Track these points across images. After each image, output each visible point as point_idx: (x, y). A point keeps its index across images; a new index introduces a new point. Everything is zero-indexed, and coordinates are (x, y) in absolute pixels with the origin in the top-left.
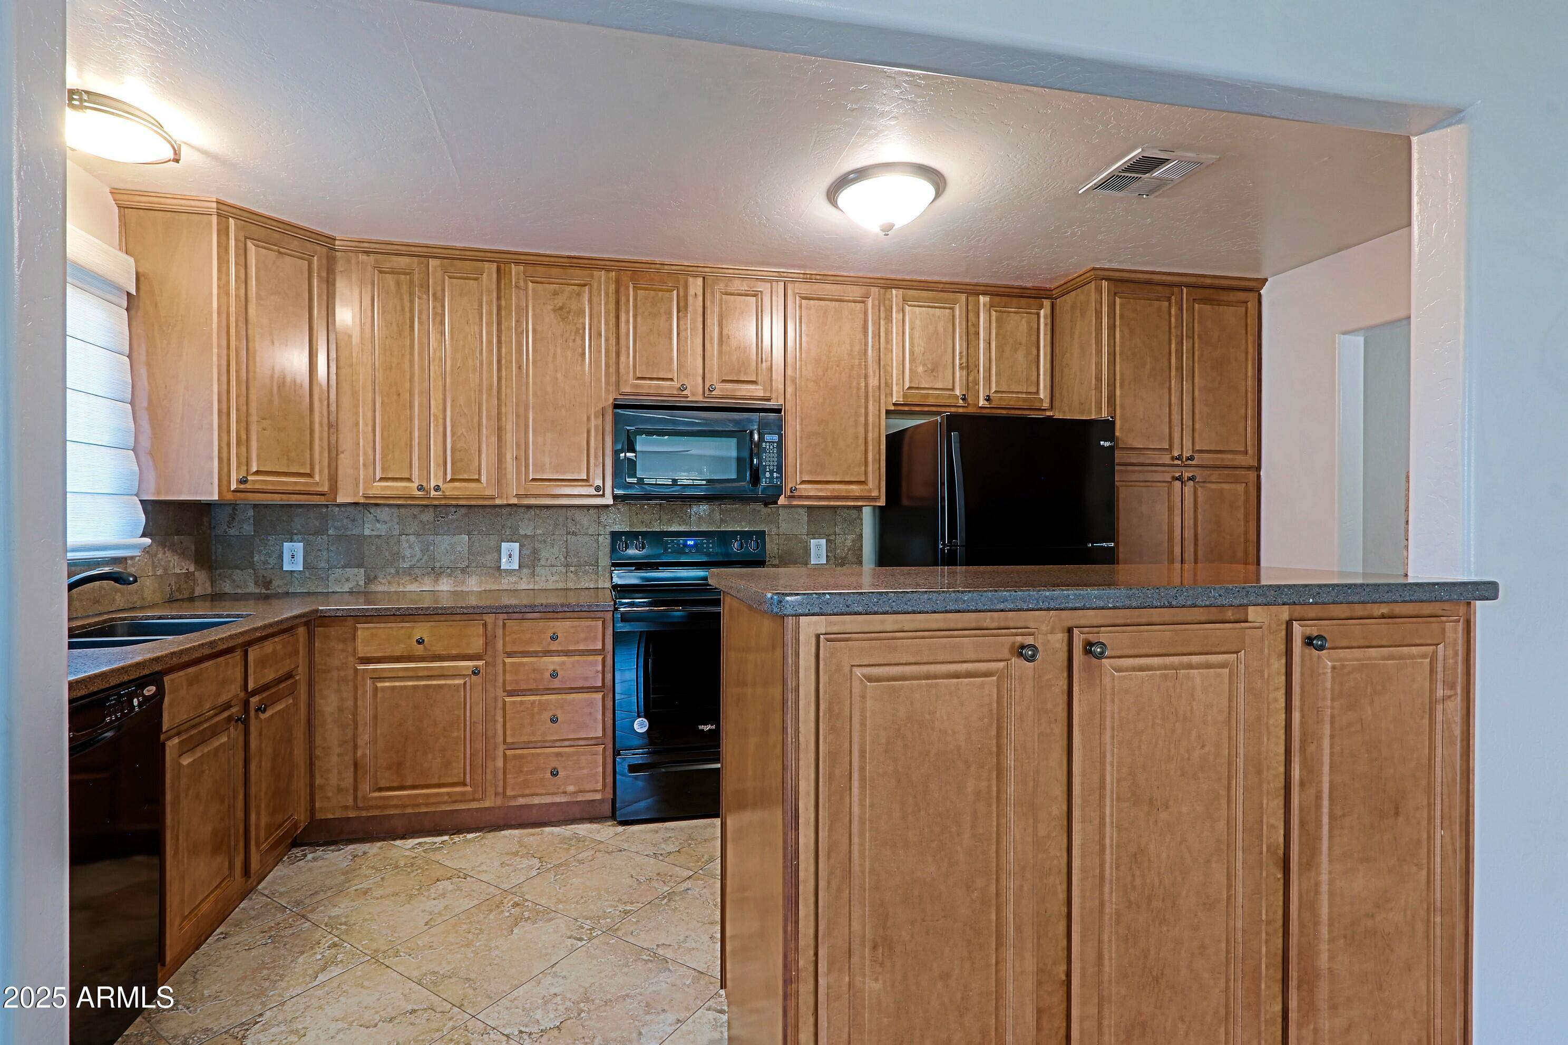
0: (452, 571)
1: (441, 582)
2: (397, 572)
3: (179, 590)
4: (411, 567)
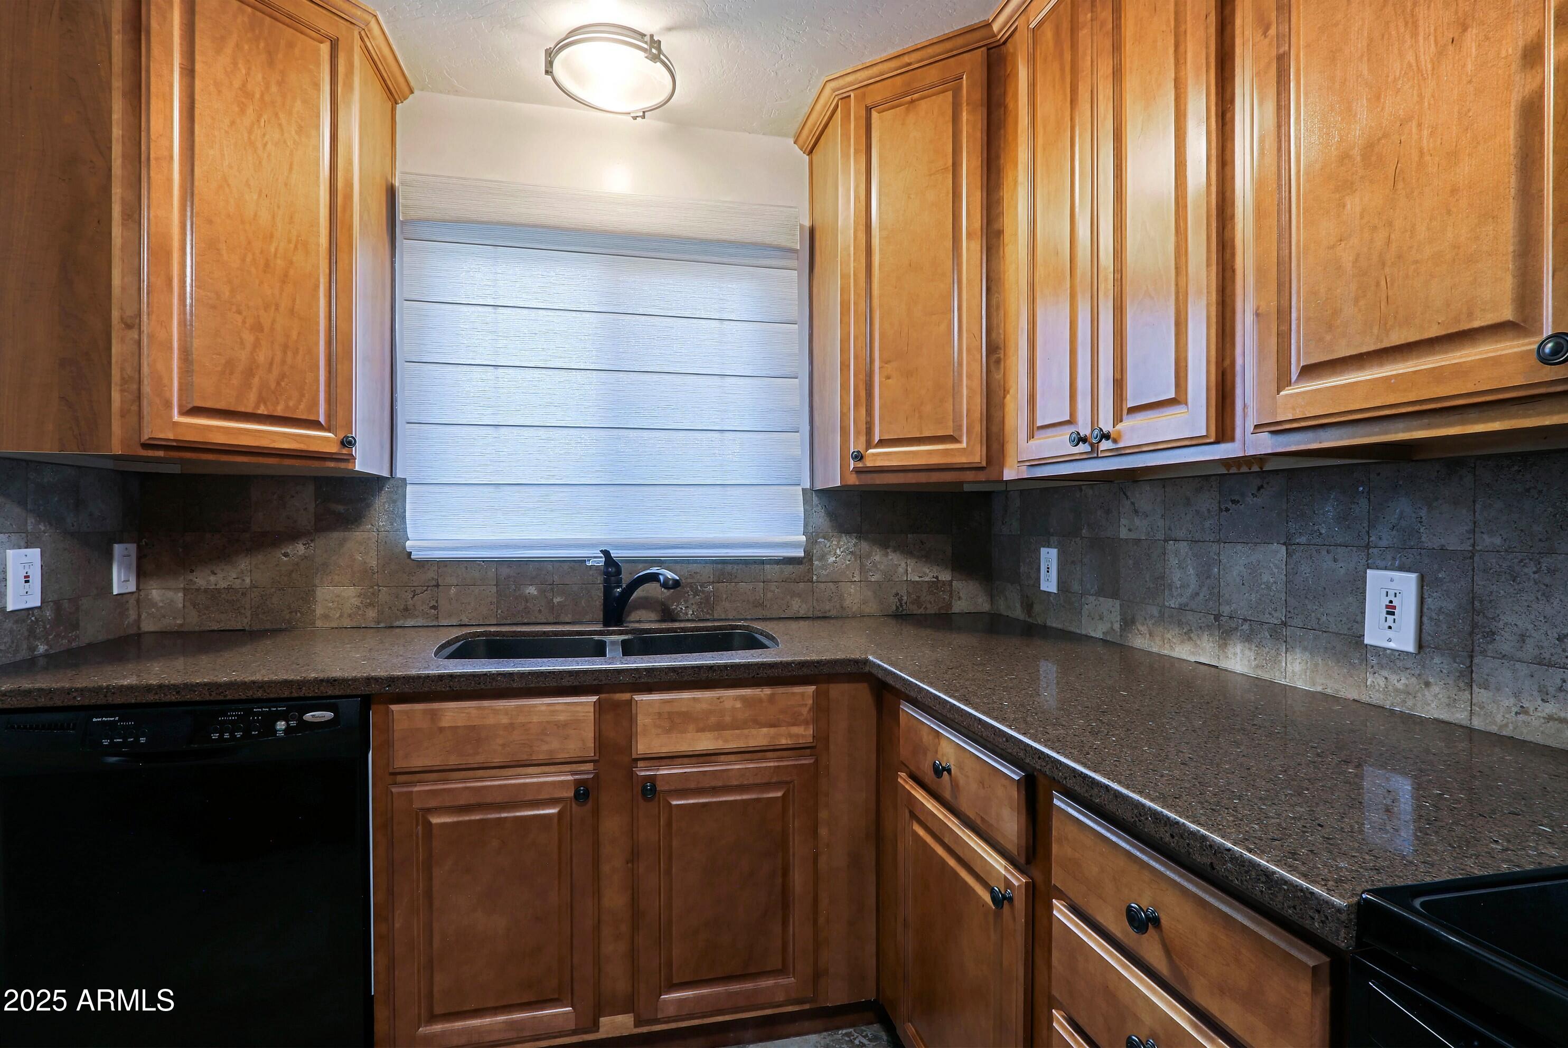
0: (1252, 630)
1: (1230, 650)
2: (1162, 615)
3: (917, 602)
4: (1182, 608)
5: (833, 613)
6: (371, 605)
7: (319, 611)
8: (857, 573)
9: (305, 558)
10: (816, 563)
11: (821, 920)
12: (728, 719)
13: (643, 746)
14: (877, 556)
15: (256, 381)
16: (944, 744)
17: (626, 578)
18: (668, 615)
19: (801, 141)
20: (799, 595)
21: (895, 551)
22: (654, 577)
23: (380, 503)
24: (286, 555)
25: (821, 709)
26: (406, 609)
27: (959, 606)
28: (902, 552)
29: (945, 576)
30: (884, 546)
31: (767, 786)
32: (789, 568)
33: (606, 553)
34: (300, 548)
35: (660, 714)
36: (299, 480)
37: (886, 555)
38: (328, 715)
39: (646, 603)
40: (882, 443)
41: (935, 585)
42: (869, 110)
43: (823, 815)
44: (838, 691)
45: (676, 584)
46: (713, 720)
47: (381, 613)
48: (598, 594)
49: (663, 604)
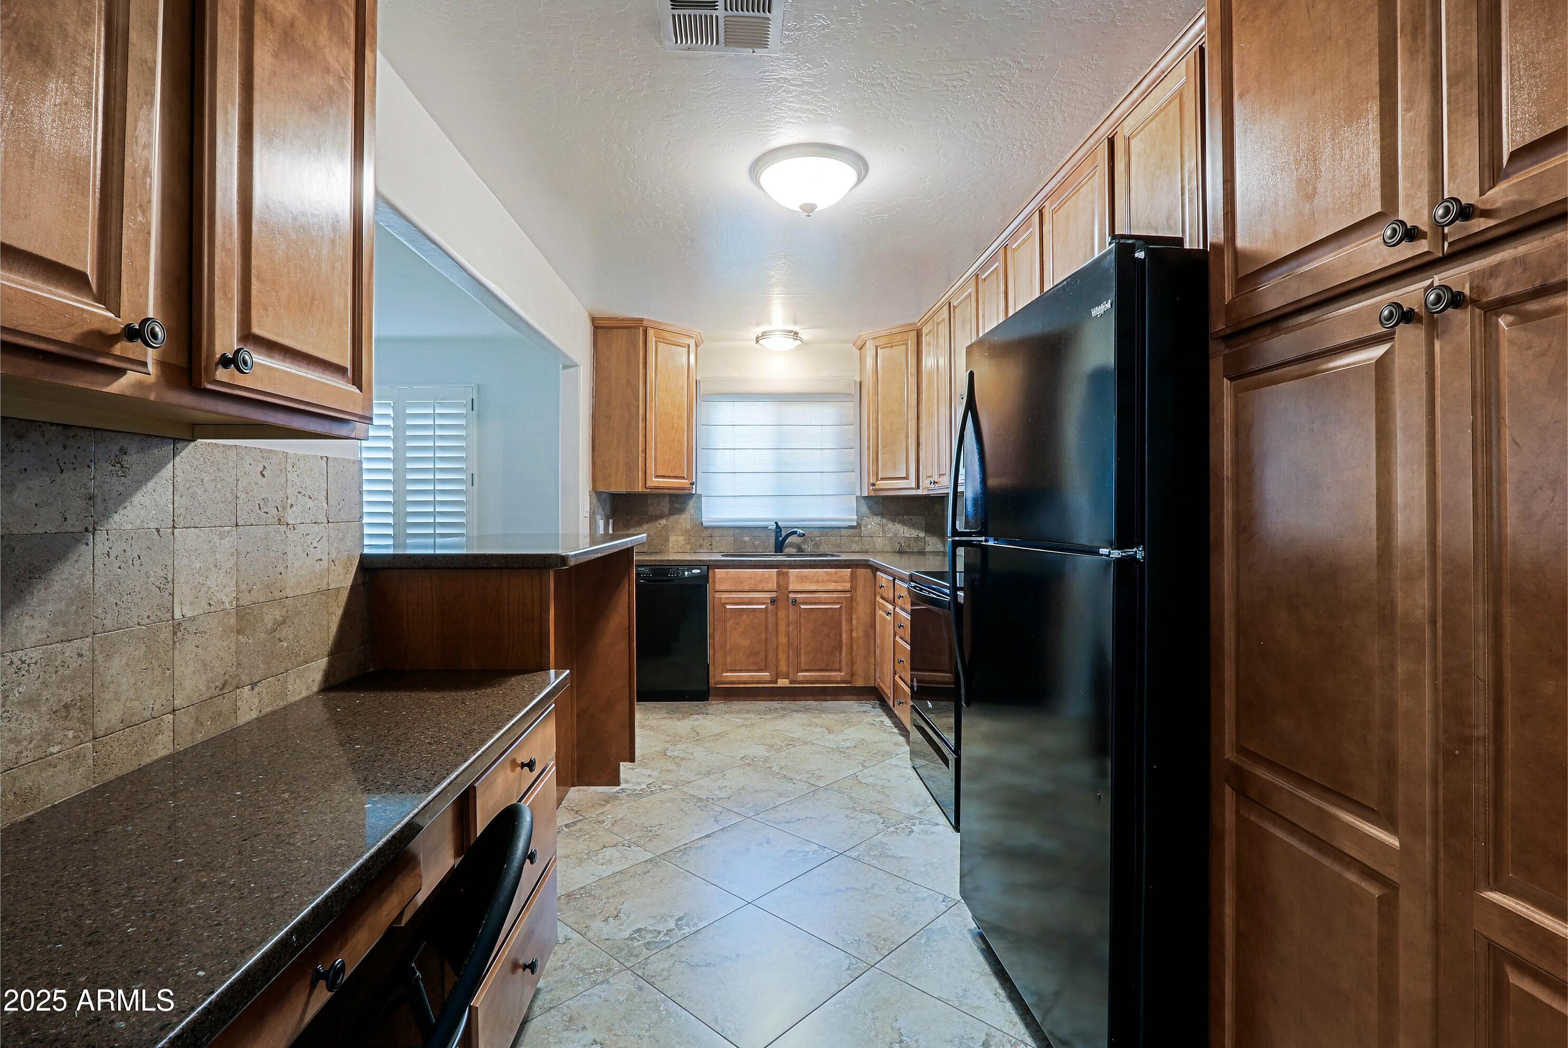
5: (871, 550)
6: (689, 543)
7: (671, 545)
8: (881, 533)
9: (666, 525)
10: (863, 528)
11: (854, 654)
12: (820, 579)
13: (791, 588)
14: (890, 525)
15: (670, 465)
16: (884, 579)
17: (784, 534)
18: (800, 549)
19: (856, 344)
20: (855, 542)
21: (898, 523)
22: (795, 533)
23: (692, 503)
24: (659, 524)
25: (853, 578)
26: (701, 546)
27: (928, 549)
28: (902, 524)
29: (922, 535)
30: (894, 521)
31: (834, 603)
32: (851, 531)
33: (776, 523)
34: (663, 522)
35: (798, 576)
36: (664, 495)
37: (894, 525)
38: (699, 571)
39: (791, 545)
40: (882, 479)
41: (917, 539)
42: (877, 347)
43: (854, 616)
44: (861, 572)
45: (804, 535)
46: (815, 579)
47: (691, 547)
48: (772, 540)
49: (798, 545)
